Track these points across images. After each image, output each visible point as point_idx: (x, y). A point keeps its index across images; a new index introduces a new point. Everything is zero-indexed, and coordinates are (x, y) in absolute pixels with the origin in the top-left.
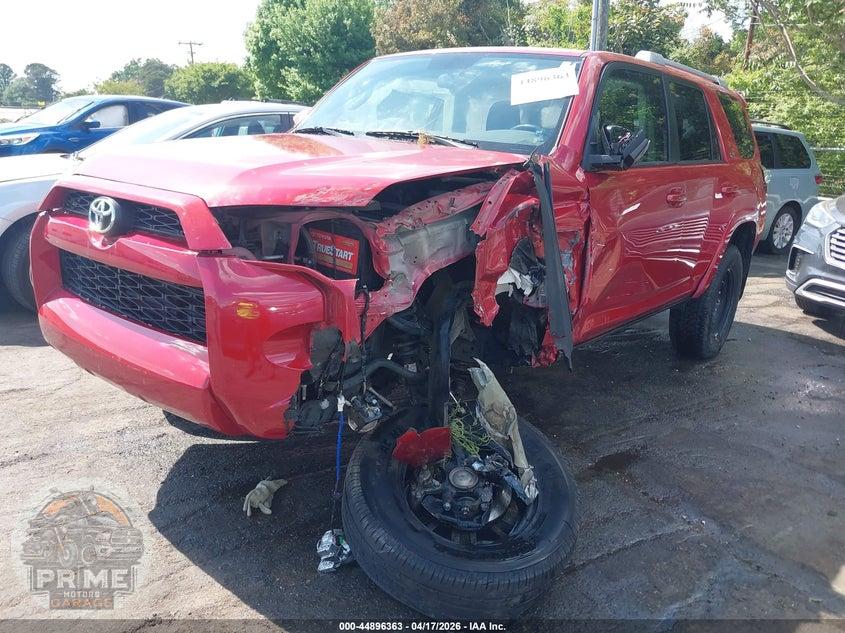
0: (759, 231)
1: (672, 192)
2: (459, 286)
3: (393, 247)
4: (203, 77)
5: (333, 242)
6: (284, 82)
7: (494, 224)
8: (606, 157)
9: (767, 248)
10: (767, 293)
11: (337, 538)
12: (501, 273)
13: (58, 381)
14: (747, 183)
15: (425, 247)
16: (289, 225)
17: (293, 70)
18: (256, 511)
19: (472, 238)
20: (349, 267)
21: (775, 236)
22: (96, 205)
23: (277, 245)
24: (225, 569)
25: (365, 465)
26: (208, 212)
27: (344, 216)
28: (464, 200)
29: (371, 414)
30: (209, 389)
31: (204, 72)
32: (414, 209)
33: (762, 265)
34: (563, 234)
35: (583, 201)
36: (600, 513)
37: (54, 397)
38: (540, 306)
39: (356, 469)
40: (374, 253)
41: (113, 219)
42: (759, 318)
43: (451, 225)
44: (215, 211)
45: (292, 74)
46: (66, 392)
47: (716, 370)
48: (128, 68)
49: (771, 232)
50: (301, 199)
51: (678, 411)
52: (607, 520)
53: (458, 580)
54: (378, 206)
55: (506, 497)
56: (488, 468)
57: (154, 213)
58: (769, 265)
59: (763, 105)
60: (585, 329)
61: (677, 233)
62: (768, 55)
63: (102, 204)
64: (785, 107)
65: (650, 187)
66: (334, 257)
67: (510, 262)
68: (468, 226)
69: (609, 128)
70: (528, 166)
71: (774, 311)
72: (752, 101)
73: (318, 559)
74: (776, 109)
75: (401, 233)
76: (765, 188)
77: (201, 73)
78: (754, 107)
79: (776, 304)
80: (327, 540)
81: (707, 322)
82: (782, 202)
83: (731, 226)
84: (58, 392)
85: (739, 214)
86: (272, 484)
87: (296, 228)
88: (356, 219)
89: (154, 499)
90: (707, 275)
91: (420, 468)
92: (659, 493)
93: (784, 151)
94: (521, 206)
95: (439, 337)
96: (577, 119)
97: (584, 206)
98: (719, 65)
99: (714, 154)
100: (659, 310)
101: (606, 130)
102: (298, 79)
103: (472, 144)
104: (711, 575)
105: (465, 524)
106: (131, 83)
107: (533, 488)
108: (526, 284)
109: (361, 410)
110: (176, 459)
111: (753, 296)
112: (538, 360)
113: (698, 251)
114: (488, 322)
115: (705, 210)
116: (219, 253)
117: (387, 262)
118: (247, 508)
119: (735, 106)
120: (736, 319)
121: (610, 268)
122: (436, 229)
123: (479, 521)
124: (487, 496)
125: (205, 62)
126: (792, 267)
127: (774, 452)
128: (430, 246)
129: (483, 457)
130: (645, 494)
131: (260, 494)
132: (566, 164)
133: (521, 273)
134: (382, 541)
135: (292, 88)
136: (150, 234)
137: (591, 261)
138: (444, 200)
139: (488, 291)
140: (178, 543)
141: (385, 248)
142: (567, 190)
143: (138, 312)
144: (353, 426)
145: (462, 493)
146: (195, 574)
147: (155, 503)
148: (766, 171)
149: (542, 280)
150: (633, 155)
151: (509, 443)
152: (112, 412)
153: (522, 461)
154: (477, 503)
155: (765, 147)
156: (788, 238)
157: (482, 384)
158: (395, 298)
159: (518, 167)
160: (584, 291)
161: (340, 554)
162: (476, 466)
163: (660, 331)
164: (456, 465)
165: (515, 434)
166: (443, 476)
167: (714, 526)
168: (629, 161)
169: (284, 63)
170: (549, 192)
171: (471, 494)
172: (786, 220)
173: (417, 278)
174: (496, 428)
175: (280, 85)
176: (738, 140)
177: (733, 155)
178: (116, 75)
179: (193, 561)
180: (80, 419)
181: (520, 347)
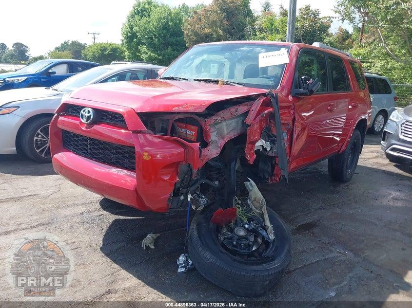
0: (368, 123)
1: (330, 105)
2: (238, 146)
3: (212, 129)
4: (100, 50)
5: (186, 127)
6: (139, 52)
7: (255, 119)
8: (302, 90)
9: (372, 131)
10: (372, 152)
11: (186, 257)
12: (257, 141)
13: (50, 191)
14: (362, 101)
15: (225, 129)
16: (168, 120)
17: (144, 46)
18: (147, 247)
19: (245, 126)
20: (193, 138)
21: (375, 126)
22: (84, 111)
23: (162, 129)
24: (137, 271)
25: (199, 225)
26: (136, 114)
27: (192, 116)
28: (242, 109)
29: (202, 202)
30: (136, 190)
31: (101, 47)
32: (221, 113)
33: (370, 139)
34: (283, 124)
35: (292, 109)
36: (300, 249)
37: (50, 198)
38: (274, 155)
39: (195, 227)
40: (204, 132)
41: (92, 117)
42: (369, 164)
43: (236, 120)
44: (139, 114)
45: (143, 48)
46: (54, 196)
47: (350, 187)
48: (62, 45)
49: (374, 124)
50: (176, 109)
51: (333, 205)
52: (303, 252)
53: (242, 273)
54: (207, 112)
55: (260, 240)
56: (252, 227)
57: (110, 115)
58: (373, 139)
59: (369, 64)
60: (292, 167)
61: (331, 124)
62: (370, 40)
63: (87, 111)
64: (379, 65)
65: (317, 104)
66: (186, 134)
67: (262, 136)
68: (243, 121)
69: (303, 77)
70: (268, 94)
71: (375, 160)
72: (363, 62)
73: (178, 267)
74: (375, 66)
75: (216, 124)
76: (371, 104)
77: (99, 48)
78: (364, 65)
79: (377, 157)
80: (182, 258)
81: (345, 165)
82: (378, 110)
83: (356, 121)
84: (52, 196)
85: (359, 115)
86: (153, 235)
87: (171, 121)
88: (197, 118)
89: (101, 242)
90: (345, 143)
91: (222, 227)
92: (326, 240)
93: (380, 86)
94: (266, 112)
95: (230, 169)
96: (288, 74)
97: (292, 112)
98: (347, 45)
99: (347, 88)
100: (323, 159)
101: (301, 79)
102: (146, 50)
103: (242, 85)
104: (351, 275)
105: (243, 251)
106: (65, 53)
107: (272, 235)
108: (268, 146)
109: (198, 200)
110: (108, 225)
111: (366, 154)
112: (271, 180)
113: (341, 133)
114: (251, 162)
115: (344, 114)
116: (140, 132)
117: (210, 136)
118: (143, 246)
119: (356, 65)
120: (358, 164)
121: (303, 138)
122: (230, 122)
123: (249, 250)
124: (252, 239)
125: (101, 42)
126: (384, 140)
127: (377, 223)
128: (227, 129)
129: (249, 222)
130: (319, 240)
131: (149, 240)
132: (284, 93)
133: (266, 141)
134: (208, 257)
135: (143, 55)
136: (108, 124)
137: (295, 136)
138: (233, 109)
139: (252, 149)
140: (115, 261)
141: (209, 130)
142: (285, 105)
143: (100, 158)
144: (194, 208)
145: (240, 238)
146: (124, 273)
147: (102, 244)
148: (371, 95)
149: (274, 144)
150: (313, 89)
151: (262, 215)
152: (77, 205)
153: (268, 223)
154: (248, 242)
155: (370, 84)
156: (382, 127)
157: (251, 188)
158: (212, 152)
159: (264, 95)
160: (292, 149)
161: (188, 265)
162: (246, 226)
163: (323, 169)
164: (237, 226)
165: (265, 210)
166: (232, 231)
167: (351, 254)
168: (312, 92)
169: (139, 43)
170: (277, 105)
171: (245, 238)
172: (381, 118)
173: (221, 143)
174: (257, 208)
175: (137, 54)
176: (358, 81)
177: (356, 88)
178: (57, 48)
179: (123, 268)
180: (62, 208)
181: (263, 174)
